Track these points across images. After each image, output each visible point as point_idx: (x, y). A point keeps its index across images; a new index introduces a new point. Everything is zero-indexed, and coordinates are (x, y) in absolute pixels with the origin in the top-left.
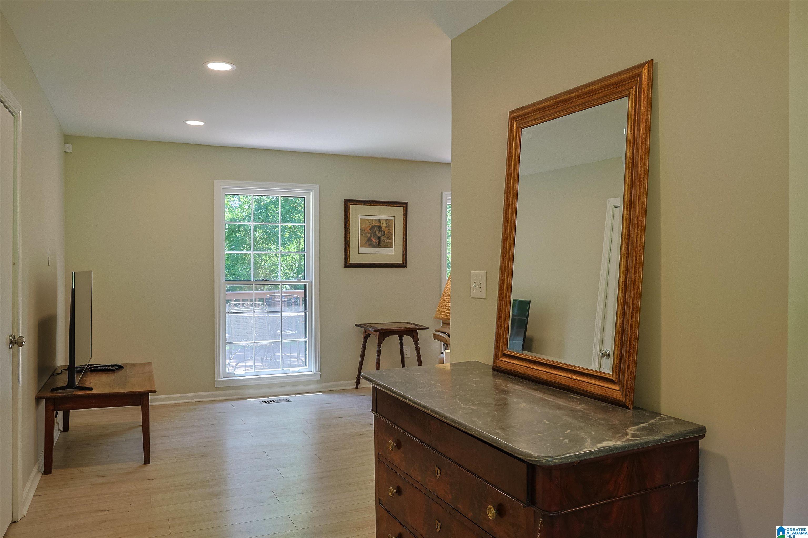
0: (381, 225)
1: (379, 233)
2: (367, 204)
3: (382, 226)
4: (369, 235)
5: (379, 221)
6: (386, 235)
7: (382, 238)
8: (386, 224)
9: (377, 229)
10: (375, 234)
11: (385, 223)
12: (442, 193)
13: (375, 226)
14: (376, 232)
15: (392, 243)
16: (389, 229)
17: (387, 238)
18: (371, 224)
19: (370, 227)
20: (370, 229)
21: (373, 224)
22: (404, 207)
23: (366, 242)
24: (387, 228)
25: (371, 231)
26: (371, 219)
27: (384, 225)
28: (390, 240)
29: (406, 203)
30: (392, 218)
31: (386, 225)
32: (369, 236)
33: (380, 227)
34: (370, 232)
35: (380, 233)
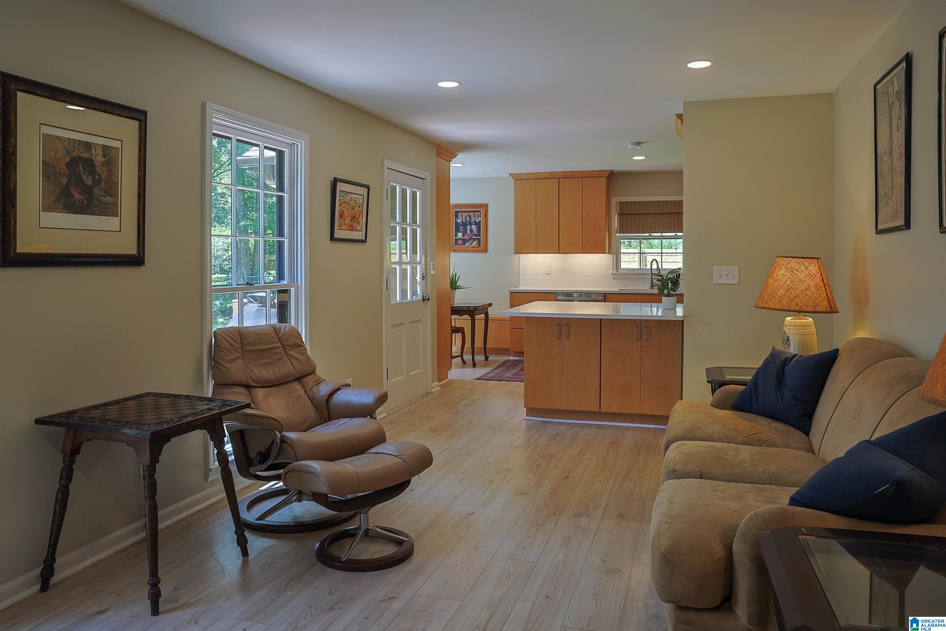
0: (94, 158)
1: (88, 177)
2: (62, 99)
3: (94, 161)
4: (66, 180)
5: (88, 146)
6: (103, 185)
7: (97, 191)
8: (104, 158)
9: (83, 167)
10: (79, 181)
11: (101, 153)
12: (203, 106)
13: (79, 157)
14: (82, 173)
15: (115, 205)
16: (110, 171)
17: (105, 192)
18: (68, 152)
19: (68, 159)
20: (67, 165)
21: (73, 151)
22: (140, 121)
23: (57, 200)
24: (105, 168)
25: (68, 169)
26: (69, 139)
27: (99, 159)
28: (111, 196)
29: (145, 113)
30: (117, 144)
31: (104, 160)
32: (65, 184)
33: (89, 163)
34: (67, 171)
35: (90, 177)
